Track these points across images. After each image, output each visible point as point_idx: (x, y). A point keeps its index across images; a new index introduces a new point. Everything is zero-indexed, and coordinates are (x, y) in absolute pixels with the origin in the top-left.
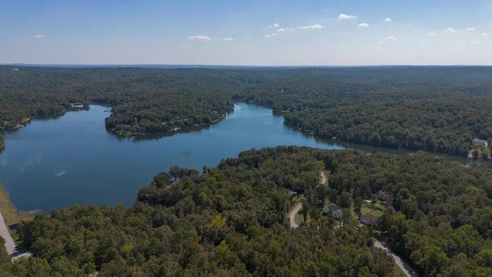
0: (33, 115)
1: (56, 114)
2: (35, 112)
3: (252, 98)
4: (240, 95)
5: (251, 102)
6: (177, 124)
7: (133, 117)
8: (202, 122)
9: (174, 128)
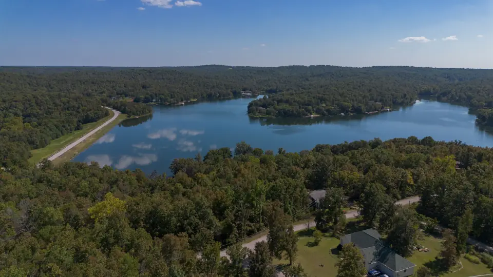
0: (203, 97)
1: (222, 98)
2: (205, 95)
3: (444, 94)
4: (432, 91)
5: (445, 98)
6: (318, 111)
7: (273, 100)
8: (351, 112)
9: (311, 114)
